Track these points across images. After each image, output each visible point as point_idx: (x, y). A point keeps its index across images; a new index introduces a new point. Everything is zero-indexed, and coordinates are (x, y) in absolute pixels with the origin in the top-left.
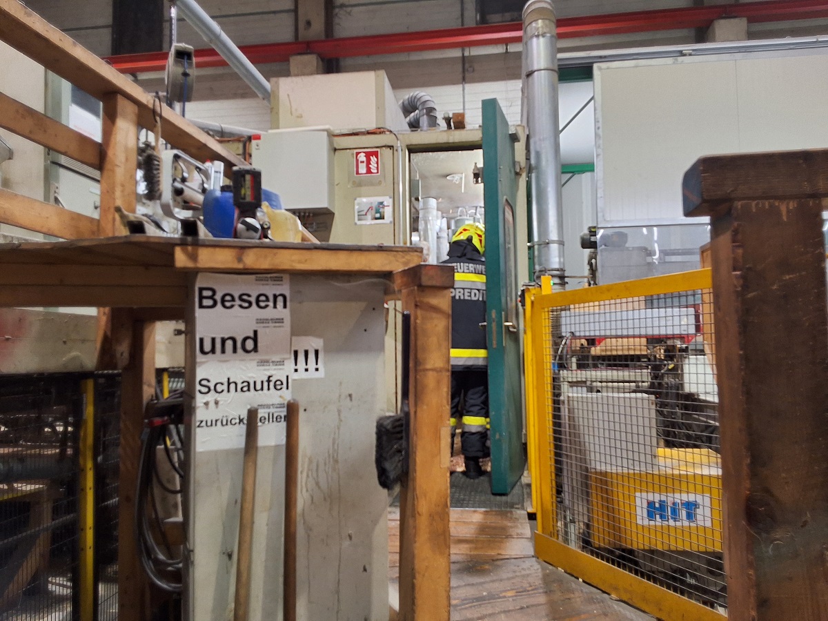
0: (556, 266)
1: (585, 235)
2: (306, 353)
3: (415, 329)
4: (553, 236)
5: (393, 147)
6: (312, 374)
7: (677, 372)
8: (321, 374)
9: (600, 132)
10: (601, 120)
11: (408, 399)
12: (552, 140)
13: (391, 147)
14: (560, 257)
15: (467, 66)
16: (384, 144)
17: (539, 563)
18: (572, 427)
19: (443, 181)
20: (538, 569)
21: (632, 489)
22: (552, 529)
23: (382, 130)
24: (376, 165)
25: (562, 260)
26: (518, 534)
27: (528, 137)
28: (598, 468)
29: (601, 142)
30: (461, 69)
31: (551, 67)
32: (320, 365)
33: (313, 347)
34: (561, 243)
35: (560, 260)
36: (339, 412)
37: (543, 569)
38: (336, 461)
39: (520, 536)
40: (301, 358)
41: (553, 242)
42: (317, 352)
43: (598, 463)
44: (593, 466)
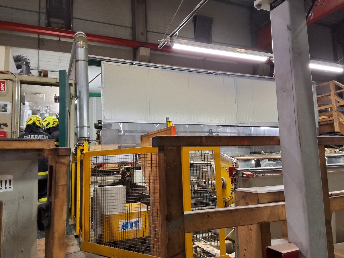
0: (86, 136)
1: (96, 123)
2: (6, 182)
3: (56, 171)
4: (86, 124)
5: (13, 80)
6: (8, 189)
7: (131, 176)
8: (12, 189)
9: (104, 86)
10: (104, 82)
11: (51, 197)
12: (86, 87)
13: (12, 80)
14: (88, 132)
15: (40, 42)
16: (8, 78)
17: (83, 253)
18: (97, 200)
19: (34, 96)
20: (83, 255)
21: (118, 219)
22: (89, 239)
23: (8, 72)
24: (4, 87)
25: (89, 134)
26: (72, 244)
27: (76, 84)
28: (106, 213)
29: (104, 90)
30: (37, 43)
31: (85, 60)
32: (11, 186)
33: (9, 179)
34: (88, 127)
35: (88, 134)
36: (19, 204)
37: (85, 254)
38: (17, 223)
39: (74, 245)
40: (4, 183)
41: (86, 127)
42: (10, 181)
43: (106, 212)
44: (105, 213)
